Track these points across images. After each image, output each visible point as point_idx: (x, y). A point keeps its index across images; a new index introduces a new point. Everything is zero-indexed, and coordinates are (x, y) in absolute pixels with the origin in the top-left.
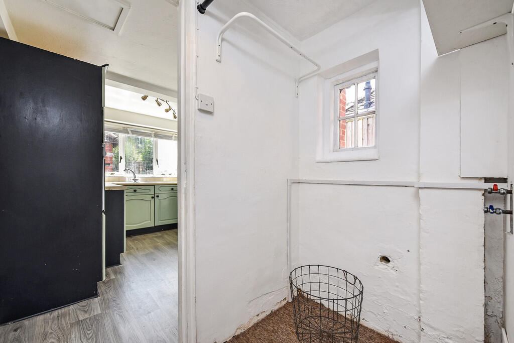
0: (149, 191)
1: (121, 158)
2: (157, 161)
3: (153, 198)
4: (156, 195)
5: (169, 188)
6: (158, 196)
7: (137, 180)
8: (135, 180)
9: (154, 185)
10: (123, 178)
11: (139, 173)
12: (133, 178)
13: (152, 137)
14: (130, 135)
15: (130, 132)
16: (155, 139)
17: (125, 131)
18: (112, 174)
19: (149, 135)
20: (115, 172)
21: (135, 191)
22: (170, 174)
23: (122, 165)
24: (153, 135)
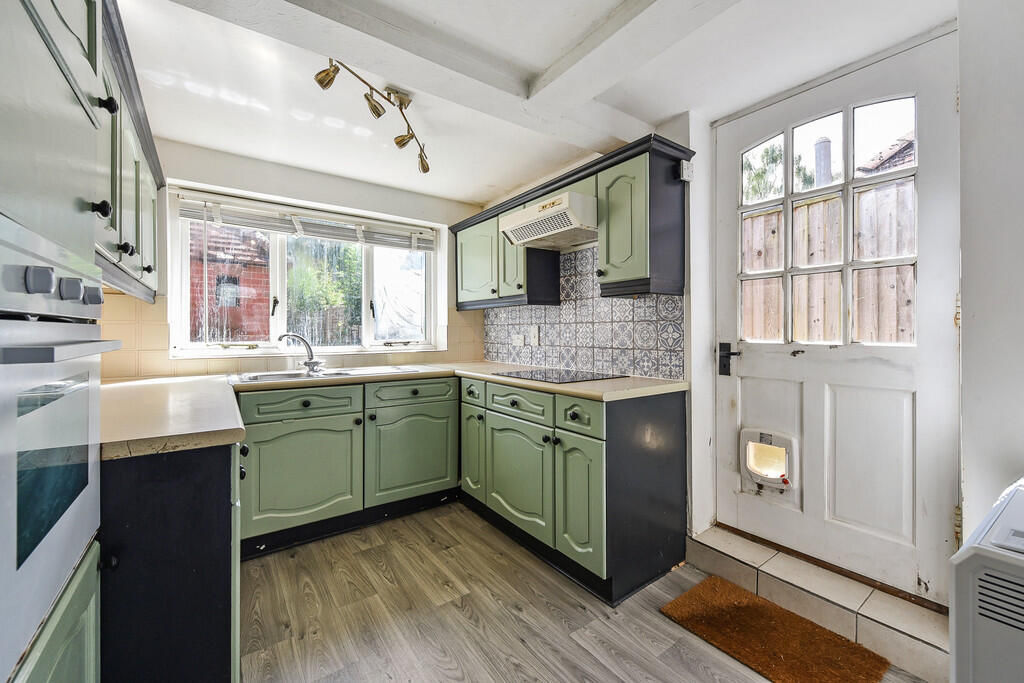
0: (346, 401)
1: (276, 302)
2: (372, 307)
3: (358, 422)
4: (368, 412)
5: (406, 391)
6: (373, 418)
7: (316, 363)
8: (311, 364)
9: (363, 383)
10: (278, 361)
11: (324, 342)
12: (307, 360)
13: (356, 239)
14: (300, 235)
15: (299, 227)
16: (366, 246)
17: (285, 224)
18: (251, 347)
19: (351, 235)
20: (261, 343)
21: (306, 404)
22: (406, 344)
23: (278, 324)
24: (360, 235)
